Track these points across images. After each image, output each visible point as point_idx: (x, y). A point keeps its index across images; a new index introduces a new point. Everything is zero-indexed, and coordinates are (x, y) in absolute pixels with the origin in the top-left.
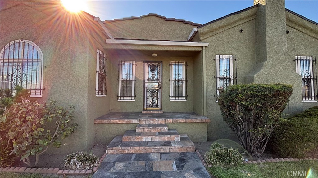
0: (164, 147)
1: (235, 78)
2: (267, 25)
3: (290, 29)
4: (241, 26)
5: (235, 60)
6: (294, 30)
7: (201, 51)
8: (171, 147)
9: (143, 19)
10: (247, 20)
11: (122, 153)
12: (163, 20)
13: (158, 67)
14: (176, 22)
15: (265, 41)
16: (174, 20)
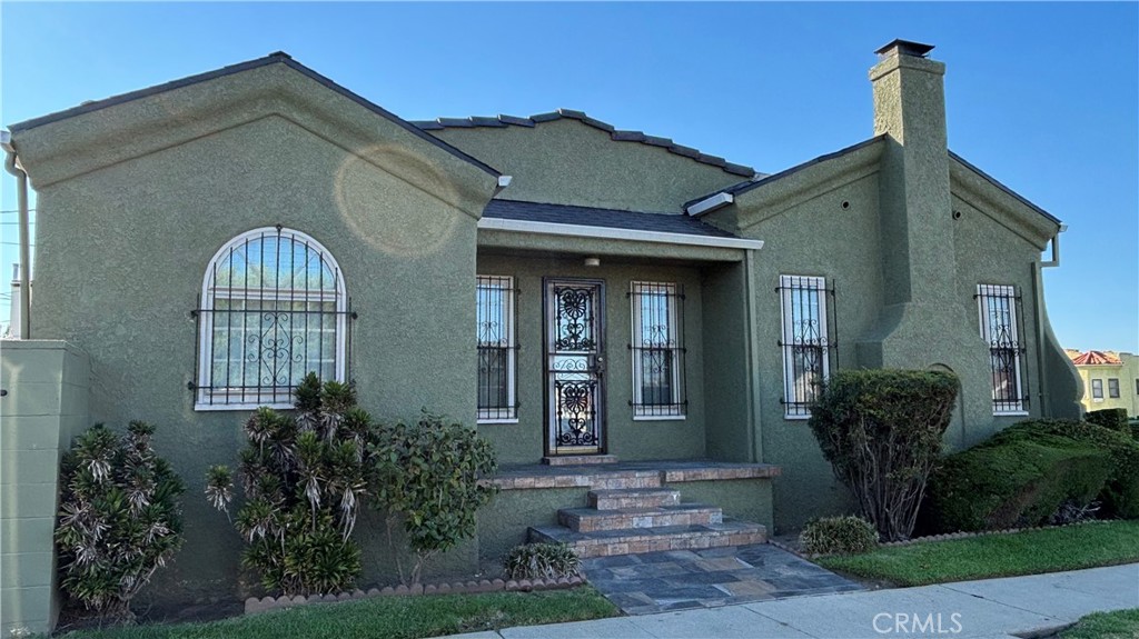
0: (699, 534)
1: (833, 346)
2: (908, 200)
3: (963, 208)
4: (845, 190)
5: (831, 292)
6: (972, 209)
7: (740, 262)
8: (714, 534)
9: (540, 128)
10: (858, 175)
11: (600, 556)
12: (605, 137)
13: (591, 301)
14: (646, 148)
15: (906, 245)
16: (641, 140)
